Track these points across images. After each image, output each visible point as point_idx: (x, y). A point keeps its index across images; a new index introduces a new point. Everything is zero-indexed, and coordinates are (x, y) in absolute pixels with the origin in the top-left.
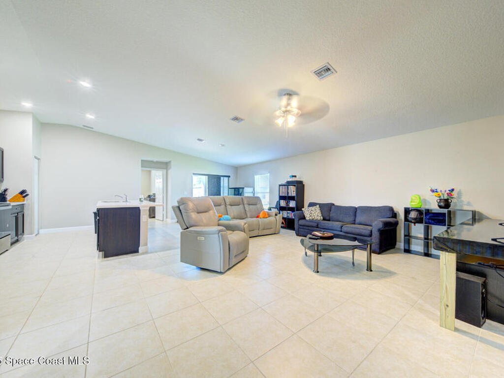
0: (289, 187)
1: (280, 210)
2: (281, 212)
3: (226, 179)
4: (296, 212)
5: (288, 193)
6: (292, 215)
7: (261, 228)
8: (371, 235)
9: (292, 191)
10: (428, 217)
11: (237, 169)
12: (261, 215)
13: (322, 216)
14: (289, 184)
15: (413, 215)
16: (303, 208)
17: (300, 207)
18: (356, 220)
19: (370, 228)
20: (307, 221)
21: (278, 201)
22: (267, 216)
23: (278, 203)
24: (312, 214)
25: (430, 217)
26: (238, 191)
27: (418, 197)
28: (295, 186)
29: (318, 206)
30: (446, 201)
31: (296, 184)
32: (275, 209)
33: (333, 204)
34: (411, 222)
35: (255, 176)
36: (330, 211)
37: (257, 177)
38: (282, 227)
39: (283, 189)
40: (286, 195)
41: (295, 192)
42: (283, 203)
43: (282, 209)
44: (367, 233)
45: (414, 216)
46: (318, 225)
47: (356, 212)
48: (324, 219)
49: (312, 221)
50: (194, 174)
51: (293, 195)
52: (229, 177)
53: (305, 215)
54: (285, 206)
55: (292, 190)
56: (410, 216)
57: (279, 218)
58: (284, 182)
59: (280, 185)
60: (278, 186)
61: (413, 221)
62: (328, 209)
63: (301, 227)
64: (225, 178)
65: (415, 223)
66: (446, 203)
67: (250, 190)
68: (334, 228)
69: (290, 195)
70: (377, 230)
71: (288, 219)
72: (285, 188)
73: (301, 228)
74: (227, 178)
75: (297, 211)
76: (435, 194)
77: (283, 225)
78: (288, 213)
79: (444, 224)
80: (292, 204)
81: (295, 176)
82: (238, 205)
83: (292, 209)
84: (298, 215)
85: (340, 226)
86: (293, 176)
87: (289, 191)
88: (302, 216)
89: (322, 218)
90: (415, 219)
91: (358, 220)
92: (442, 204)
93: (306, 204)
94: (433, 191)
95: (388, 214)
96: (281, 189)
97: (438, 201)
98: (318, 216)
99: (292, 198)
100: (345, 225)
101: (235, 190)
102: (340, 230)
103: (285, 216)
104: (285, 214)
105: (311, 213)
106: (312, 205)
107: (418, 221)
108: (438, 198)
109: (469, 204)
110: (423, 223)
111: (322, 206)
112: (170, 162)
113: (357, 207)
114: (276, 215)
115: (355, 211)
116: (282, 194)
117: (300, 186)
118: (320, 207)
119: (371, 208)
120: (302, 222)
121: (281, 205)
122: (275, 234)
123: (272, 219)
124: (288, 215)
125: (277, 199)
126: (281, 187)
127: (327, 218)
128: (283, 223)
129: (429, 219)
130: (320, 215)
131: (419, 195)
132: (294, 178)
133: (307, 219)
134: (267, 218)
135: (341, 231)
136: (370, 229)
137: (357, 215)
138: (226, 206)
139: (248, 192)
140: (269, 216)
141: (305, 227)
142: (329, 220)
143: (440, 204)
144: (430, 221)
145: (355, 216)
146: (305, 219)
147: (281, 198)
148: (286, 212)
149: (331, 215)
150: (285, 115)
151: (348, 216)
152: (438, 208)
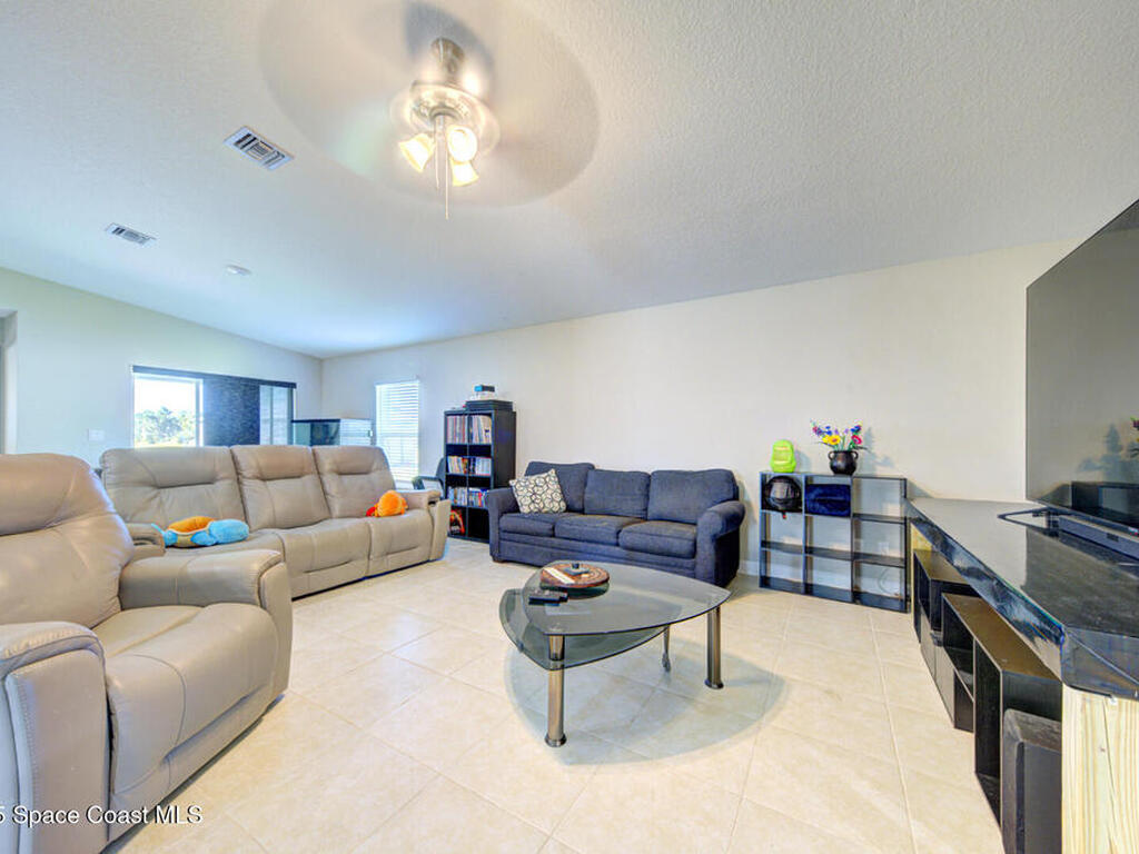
0: (475, 418)
1: (448, 485)
2: (451, 491)
3: (281, 393)
4: (493, 491)
5: (470, 436)
6: (483, 498)
7: (377, 548)
8: (693, 554)
9: (483, 432)
10: (812, 496)
11: (319, 362)
12: (381, 508)
13: (564, 499)
14: (473, 409)
15: (779, 491)
16: (514, 478)
17: (503, 475)
18: (650, 508)
19: (689, 531)
20: (523, 516)
21: (442, 460)
22: (400, 508)
23: (444, 465)
24: (536, 495)
25: (817, 496)
26: (322, 431)
27: (789, 448)
28: (489, 415)
29: (552, 472)
30: (848, 454)
31: (493, 412)
32: (433, 483)
33: (591, 467)
34: (775, 509)
35: (378, 387)
36: (585, 485)
37: (381, 390)
38: (452, 534)
39: (457, 424)
40: (466, 442)
41: (490, 434)
42: (456, 466)
43: (452, 481)
44: (685, 546)
45: (782, 493)
46: (553, 529)
47: (648, 486)
48: (569, 509)
49: (537, 516)
50: (137, 369)
51: (484, 442)
52: (291, 386)
53: (518, 499)
54: (462, 473)
55: (483, 429)
56: (772, 495)
57: (443, 511)
58: (459, 405)
59: (448, 414)
60: (443, 415)
61: (780, 507)
62: (579, 482)
63: (506, 536)
64: (277, 389)
65: (783, 512)
66: (846, 462)
67: (364, 426)
68: (599, 537)
69: (476, 441)
70: (708, 538)
71: (470, 509)
72: (462, 423)
73: (504, 540)
74: (285, 390)
75: (495, 487)
76: (827, 439)
77: (456, 528)
78: (470, 493)
79: (846, 512)
80: (483, 467)
81: (491, 389)
82: (299, 477)
83: (482, 483)
84: (498, 499)
85: (614, 529)
86: (485, 388)
87: (475, 431)
88: (510, 503)
89: (563, 504)
90: (784, 501)
91: (653, 510)
92: (840, 463)
93: (521, 466)
94: (818, 431)
95: (726, 490)
96: (450, 423)
97: (832, 455)
98: (553, 500)
99: (483, 451)
100: (628, 524)
101: (312, 427)
102: (613, 540)
103: (463, 503)
104: (463, 496)
105: (534, 494)
106: (536, 468)
107: (791, 505)
108: (831, 449)
109: (887, 462)
110: (800, 511)
111: (563, 472)
112: (13, 315)
113: (650, 473)
114: (432, 503)
115: (646, 482)
116: (454, 439)
117: (503, 415)
118: (558, 475)
119: (686, 473)
120: (509, 521)
121: (451, 472)
122: (428, 561)
123: (418, 516)
124: (472, 498)
125: (441, 453)
126: (450, 417)
127: (578, 505)
128: (454, 523)
129: (814, 501)
130: (558, 497)
131: (789, 442)
132: (486, 392)
133: (524, 509)
134: (400, 514)
135: (617, 545)
136: (692, 537)
137: (652, 493)
138: (239, 482)
139: (352, 434)
140: (410, 506)
141: (517, 536)
142: (582, 512)
143: (835, 464)
144: (817, 505)
145: (647, 497)
146: (518, 511)
147: (452, 450)
148: (465, 490)
149: (587, 496)
150: (439, 129)
151: (628, 498)
152: (831, 473)
